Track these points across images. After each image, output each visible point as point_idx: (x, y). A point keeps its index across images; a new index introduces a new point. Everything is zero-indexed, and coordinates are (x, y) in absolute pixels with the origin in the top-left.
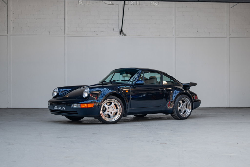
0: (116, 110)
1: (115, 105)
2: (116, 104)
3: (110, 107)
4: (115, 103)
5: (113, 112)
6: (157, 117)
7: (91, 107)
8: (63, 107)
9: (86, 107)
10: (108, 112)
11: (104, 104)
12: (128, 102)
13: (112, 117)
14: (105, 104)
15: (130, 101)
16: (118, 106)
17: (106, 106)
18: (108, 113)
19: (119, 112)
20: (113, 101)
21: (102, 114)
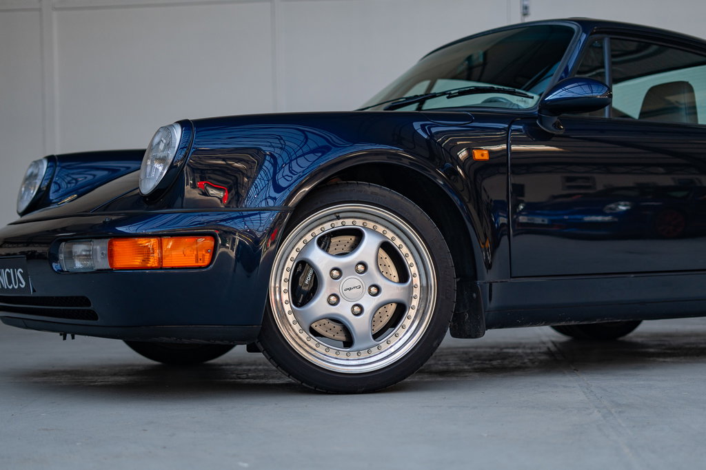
0: (392, 290)
1: (386, 246)
2: (397, 242)
3: (348, 266)
4: (390, 235)
5: (369, 303)
6: (693, 340)
7: (191, 262)
8: (15, 267)
9: (153, 262)
10: (335, 300)
11: (301, 245)
12: (495, 245)
13: (365, 338)
14: (307, 244)
15: (505, 240)
16: (409, 260)
17: (319, 258)
18: (333, 310)
19: (415, 303)
20: (370, 225)
21: (291, 318)
